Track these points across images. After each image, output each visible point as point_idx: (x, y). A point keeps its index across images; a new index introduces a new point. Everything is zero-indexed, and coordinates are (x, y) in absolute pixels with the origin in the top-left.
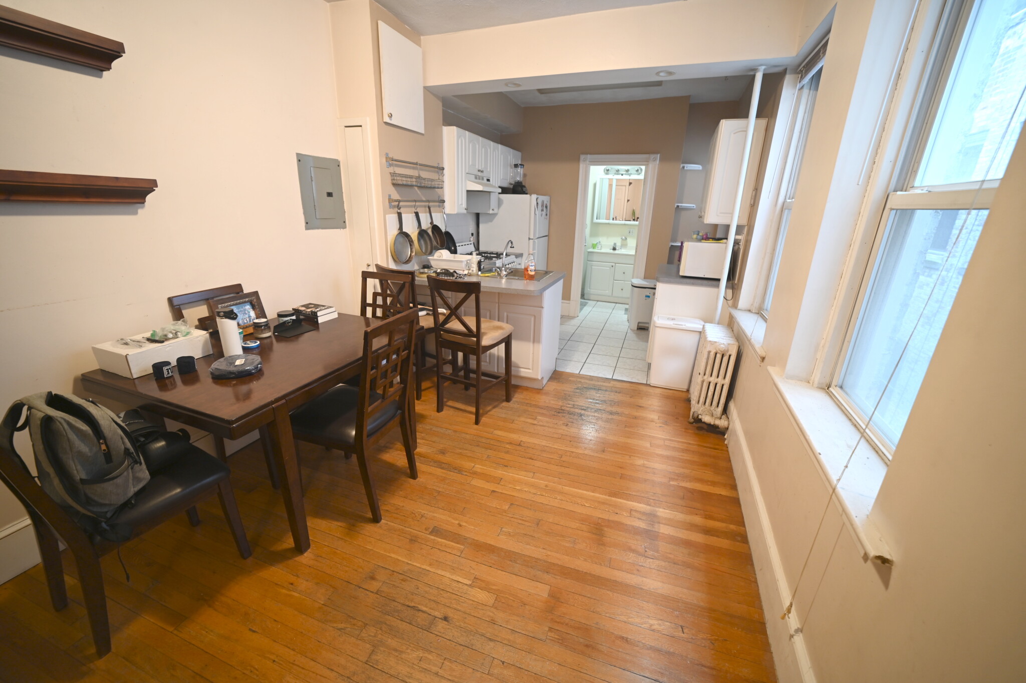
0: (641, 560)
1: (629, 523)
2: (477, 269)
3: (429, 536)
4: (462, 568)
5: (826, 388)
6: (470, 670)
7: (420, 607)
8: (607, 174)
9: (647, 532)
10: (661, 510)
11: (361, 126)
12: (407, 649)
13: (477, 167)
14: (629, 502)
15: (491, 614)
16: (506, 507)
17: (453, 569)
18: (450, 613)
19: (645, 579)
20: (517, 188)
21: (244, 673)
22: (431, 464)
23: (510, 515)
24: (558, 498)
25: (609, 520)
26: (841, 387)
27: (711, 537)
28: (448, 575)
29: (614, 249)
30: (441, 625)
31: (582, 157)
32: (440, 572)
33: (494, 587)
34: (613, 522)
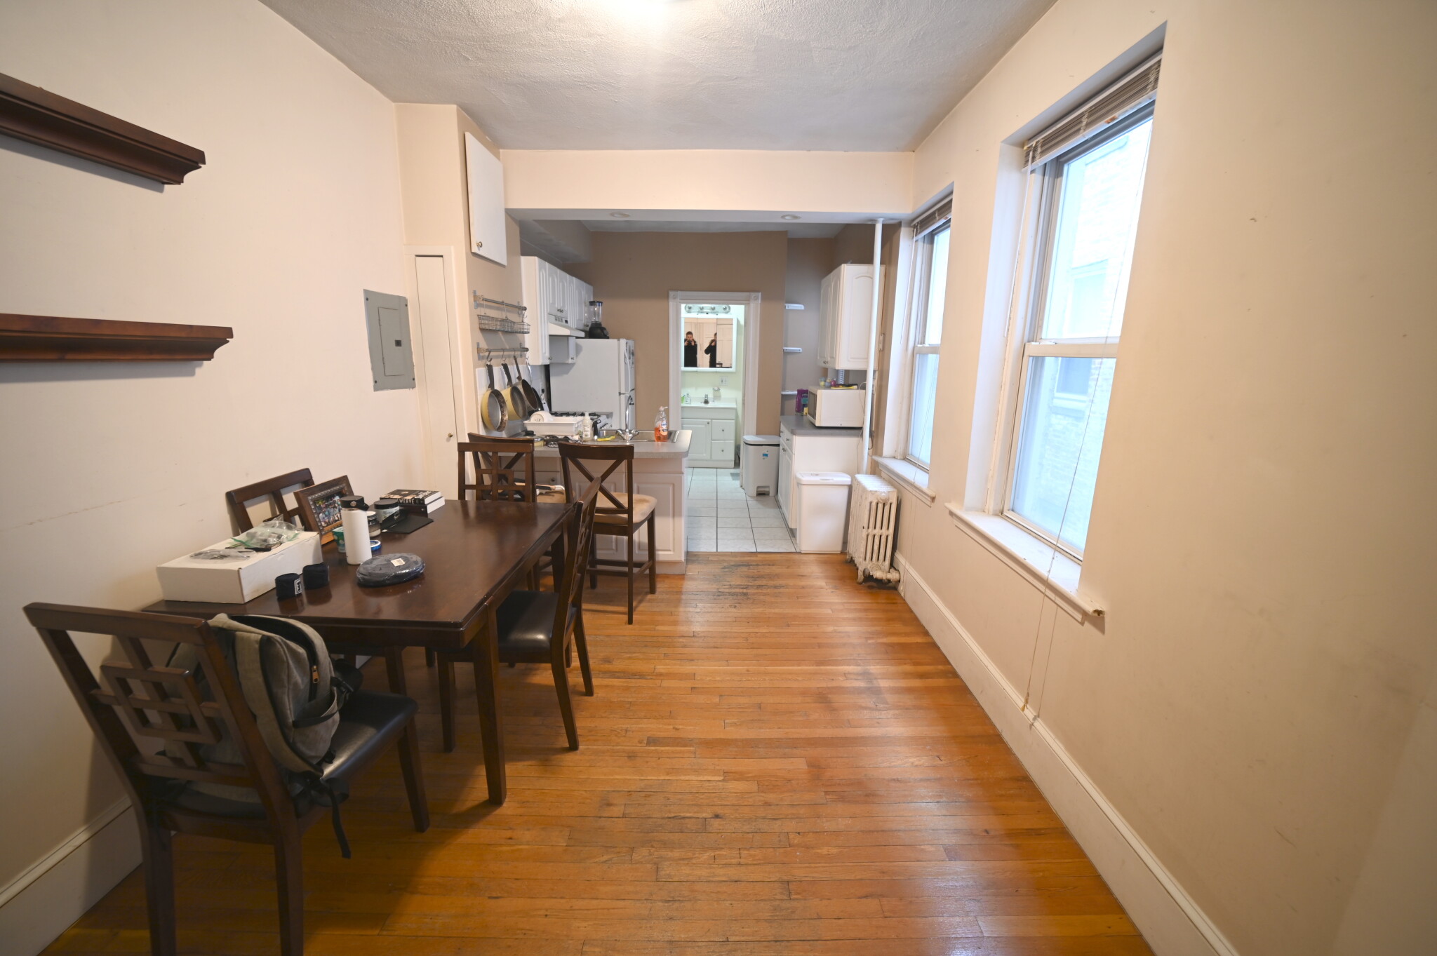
0: (876, 714)
1: (849, 685)
2: (592, 432)
3: (647, 748)
4: (705, 767)
5: (1001, 513)
6: (771, 850)
7: (682, 815)
8: (689, 312)
9: (868, 689)
10: (872, 667)
11: (442, 256)
12: (694, 854)
13: (556, 306)
14: (840, 667)
15: (762, 798)
16: (717, 700)
17: (697, 771)
18: (719, 811)
19: (887, 729)
20: (595, 331)
21: (517, 939)
22: (601, 676)
23: (726, 707)
24: (767, 679)
25: (828, 688)
26: (1013, 510)
27: (927, 680)
28: (693, 778)
29: (706, 402)
30: (716, 824)
31: (672, 294)
32: (683, 778)
33: (750, 775)
34: (833, 688)
